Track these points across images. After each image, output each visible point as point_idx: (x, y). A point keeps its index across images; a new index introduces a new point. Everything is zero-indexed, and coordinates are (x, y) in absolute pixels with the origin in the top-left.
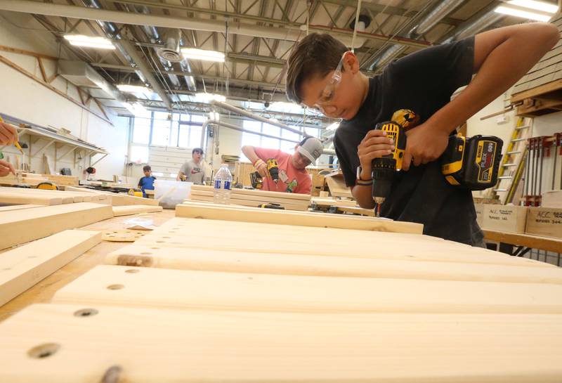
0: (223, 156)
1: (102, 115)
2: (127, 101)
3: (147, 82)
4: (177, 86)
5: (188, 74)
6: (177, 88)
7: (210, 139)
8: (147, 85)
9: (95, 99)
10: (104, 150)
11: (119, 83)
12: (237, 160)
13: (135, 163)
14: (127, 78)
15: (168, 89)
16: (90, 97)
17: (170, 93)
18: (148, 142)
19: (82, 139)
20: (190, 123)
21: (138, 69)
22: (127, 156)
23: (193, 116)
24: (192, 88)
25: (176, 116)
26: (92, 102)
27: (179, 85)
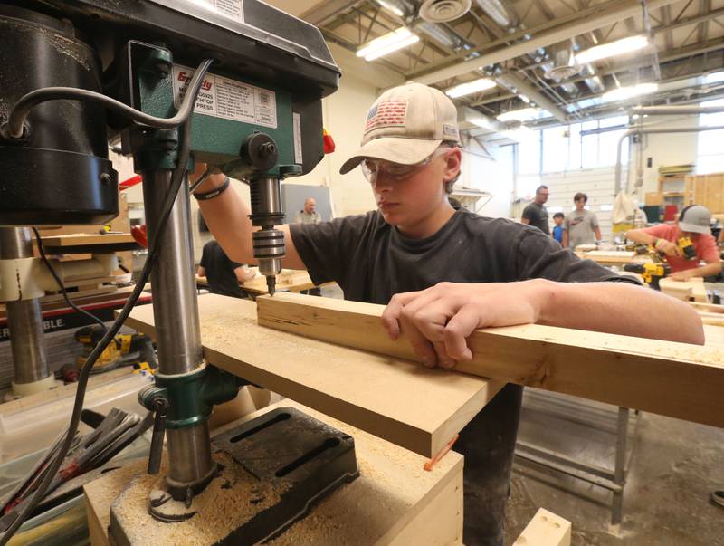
0: (661, 170)
1: (482, 153)
2: (509, 129)
3: (532, 102)
4: (573, 93)
5: (590, 76)
6: (574, 96)
7: (634, 147)
8: (533, 105)
9: (476, 138)
10: (488, 194)
11: (499, 112)
12: (690, 171)
13: (523, 200)
14: (509, 103)
15: (561, 101)
16: (469, 137)
17: (564, 104)
18: (538, 171)
19: (466, 186)
20: (599, 131)
21: (520, 93)
22: (513, 193)
23: (601, 121)
24: (597, 88)
25: (576, 128)
26: (472, 141)
27: (577, 90)
